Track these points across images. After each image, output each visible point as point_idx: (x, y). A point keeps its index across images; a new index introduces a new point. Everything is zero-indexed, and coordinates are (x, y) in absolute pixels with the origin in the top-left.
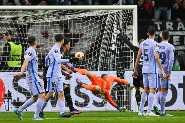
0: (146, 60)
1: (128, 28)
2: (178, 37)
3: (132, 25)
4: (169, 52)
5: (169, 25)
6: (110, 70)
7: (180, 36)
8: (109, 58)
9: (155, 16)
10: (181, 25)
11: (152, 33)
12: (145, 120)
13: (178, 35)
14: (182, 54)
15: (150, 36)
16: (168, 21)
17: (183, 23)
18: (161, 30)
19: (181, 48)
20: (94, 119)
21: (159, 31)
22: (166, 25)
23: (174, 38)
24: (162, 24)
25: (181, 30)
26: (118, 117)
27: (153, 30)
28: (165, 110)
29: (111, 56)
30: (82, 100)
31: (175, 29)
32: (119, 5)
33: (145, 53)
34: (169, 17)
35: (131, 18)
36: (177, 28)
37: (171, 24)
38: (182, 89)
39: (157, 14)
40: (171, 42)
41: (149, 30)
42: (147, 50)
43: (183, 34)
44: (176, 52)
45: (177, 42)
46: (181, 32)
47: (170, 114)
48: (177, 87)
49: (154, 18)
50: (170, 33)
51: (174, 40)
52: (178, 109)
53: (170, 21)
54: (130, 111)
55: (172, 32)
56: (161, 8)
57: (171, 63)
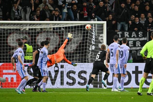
0: (112, 55)
1: (100, 36)
2: (132, 42)
3: (103, 34)
4: (125, 51)
5: (126, 34)
6: (89, 62)
7: (133, 41)
8: (88, 55)
9: (118, 28)
10: (134, 34)
11: (116, 39)
12: (111, 94)
13: (132, 40)
14: (134, 53)
15: (115, 41)
16: (126, 31)
17: (135, 33)
18: (121, 37)
19: (134, 48)
20: (79, 93)
21: (120, 38)
22: (124, 34)
23: (130, 42)
24: (122, 33)
25: (134, 37)
26: (94, 92)
27: (117, 37)
28: (124, 88)
29: (90, 53)
30: (71, 81)
31: (130, 37)
32: (95, 21)
33: (111, 51)
34: (127, 29)
35: (102, 30)
36: (131, 36)
37: (128, 33)
38: (134, 75)
39: (119, 27)
40: (128, 45)
41: (114, 37)
42: (113, 49)
43: (135, 40)
44: (130, 51)
45: (131, 45)
46: (134, 38)
47: (127, 90)
48: (131, 73)
49: (117, 29)
50: (128, 39)
51: (129, 44)
52: (132, 87)
53: (127, 32)
54: (101, 88)
55: (128, 38)
56: (122, 23)
57: (127, 57)
